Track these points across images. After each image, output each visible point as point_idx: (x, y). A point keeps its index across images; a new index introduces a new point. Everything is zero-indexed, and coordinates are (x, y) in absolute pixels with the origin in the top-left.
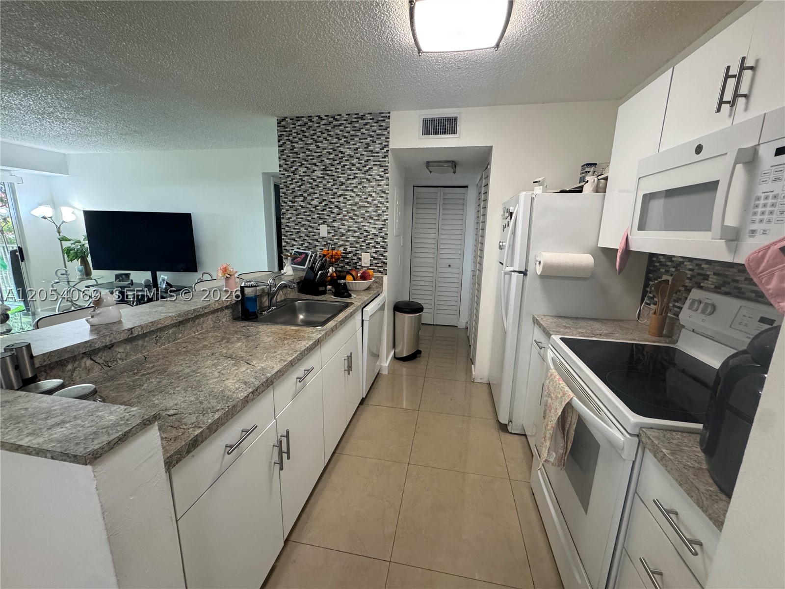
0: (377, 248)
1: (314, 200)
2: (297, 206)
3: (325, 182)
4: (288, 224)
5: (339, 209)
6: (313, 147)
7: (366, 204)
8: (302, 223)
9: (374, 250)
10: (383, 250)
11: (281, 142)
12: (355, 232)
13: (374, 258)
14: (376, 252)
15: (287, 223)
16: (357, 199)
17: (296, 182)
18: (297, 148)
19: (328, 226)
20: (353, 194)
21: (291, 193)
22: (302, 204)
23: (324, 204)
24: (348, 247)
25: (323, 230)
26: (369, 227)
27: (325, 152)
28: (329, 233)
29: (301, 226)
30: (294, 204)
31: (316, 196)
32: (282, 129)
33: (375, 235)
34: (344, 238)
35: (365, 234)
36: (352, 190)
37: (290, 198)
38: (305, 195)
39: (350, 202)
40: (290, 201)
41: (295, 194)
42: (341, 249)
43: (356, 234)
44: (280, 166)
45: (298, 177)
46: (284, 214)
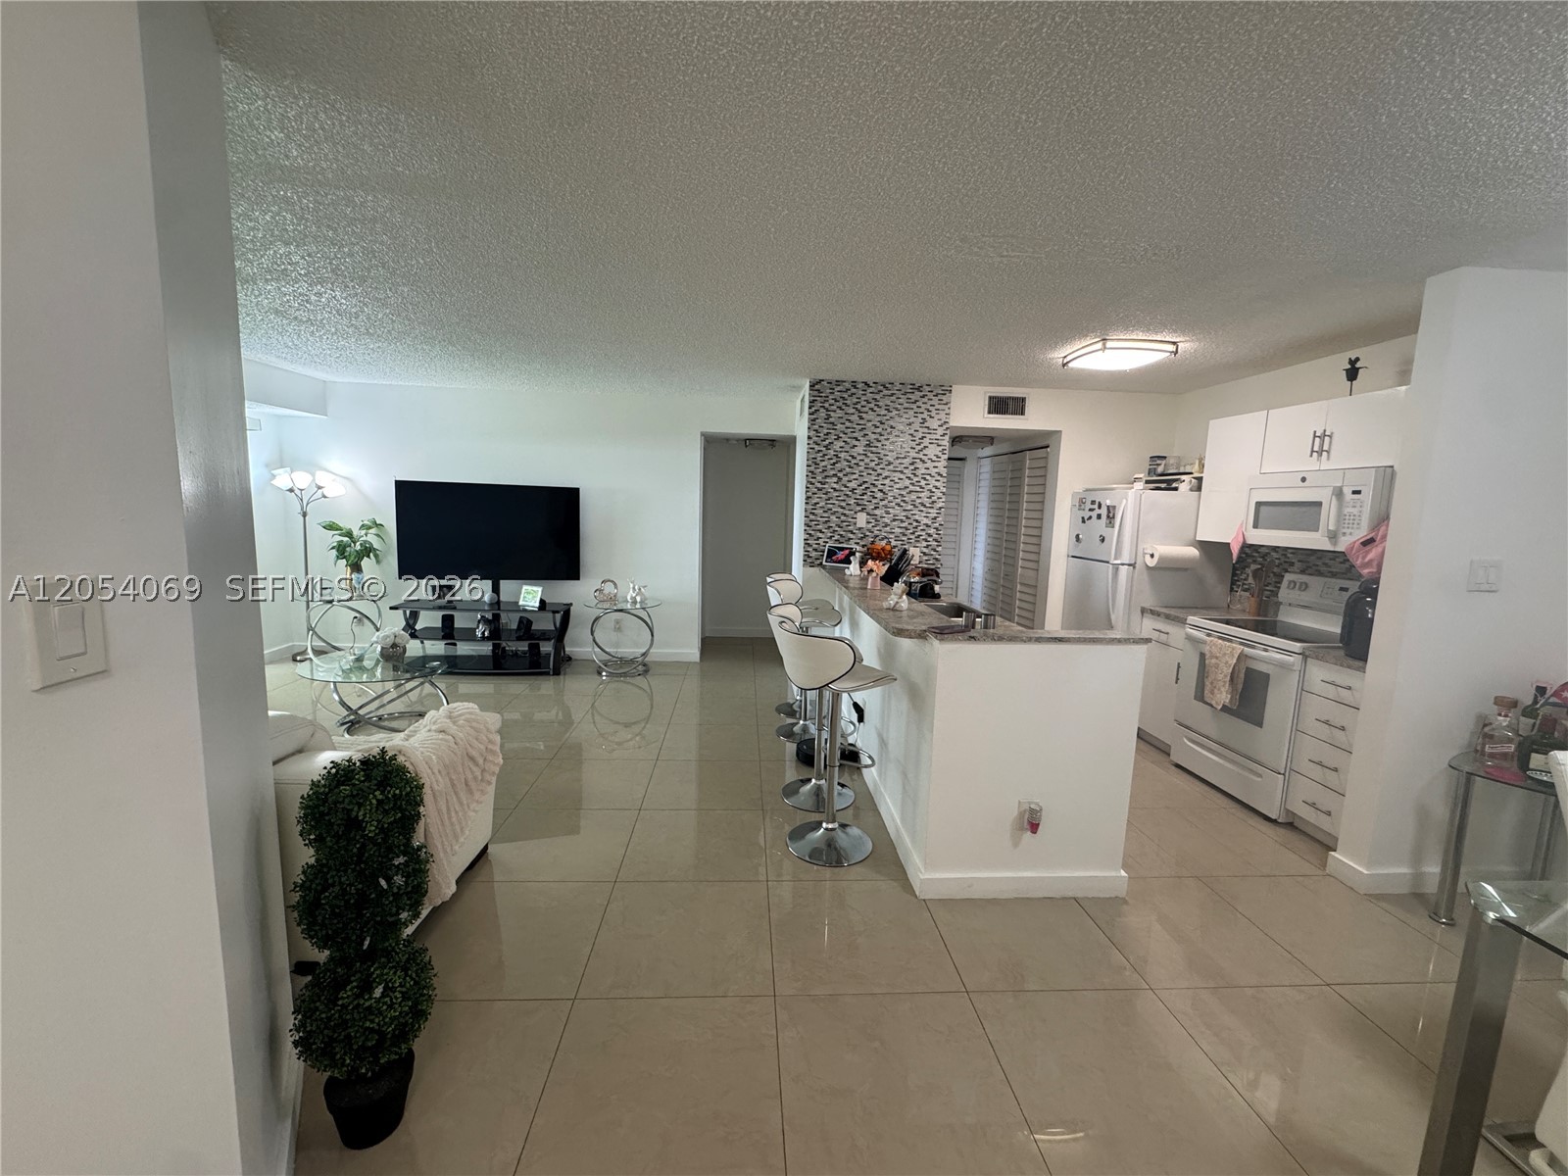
1: (851, 481)
2: (828, 488)
3: (867, 460)
4: (814, 511)
5: (884, 493)
6: (855, 418)
7: (918, 489)
8: (833, 510)
9: (925, 544)
10: (936, 544)
11: (813, 409)
12: (902, 521)
13: (925, 554)
14: (927, 547)
15: (813, 509)
16: (907, 482)
17: (829, 459)
18: (834, 417)
19: (868, 514)
20: (902, 476)
21: (820, 472)
22: (835, 486)
23: (864, 487)
24: (892, 540)
25: (862, 520)
26: (920, 516)
27: (870, 424)
28: (868, 523)
29: (831, 514)
31: (855, 476)
32: (816, 393)
33: (927, 526)
34: (888, 529)
35: (915, 524)
36: (901, 472)
37: (819, 478)
38: (840, 475)
39: (897, 486)
41: (826, 474)
42: (883, 543)
43: (904, 525)
44: (809, 438)
45: (832, 452)
46: (808, 498)
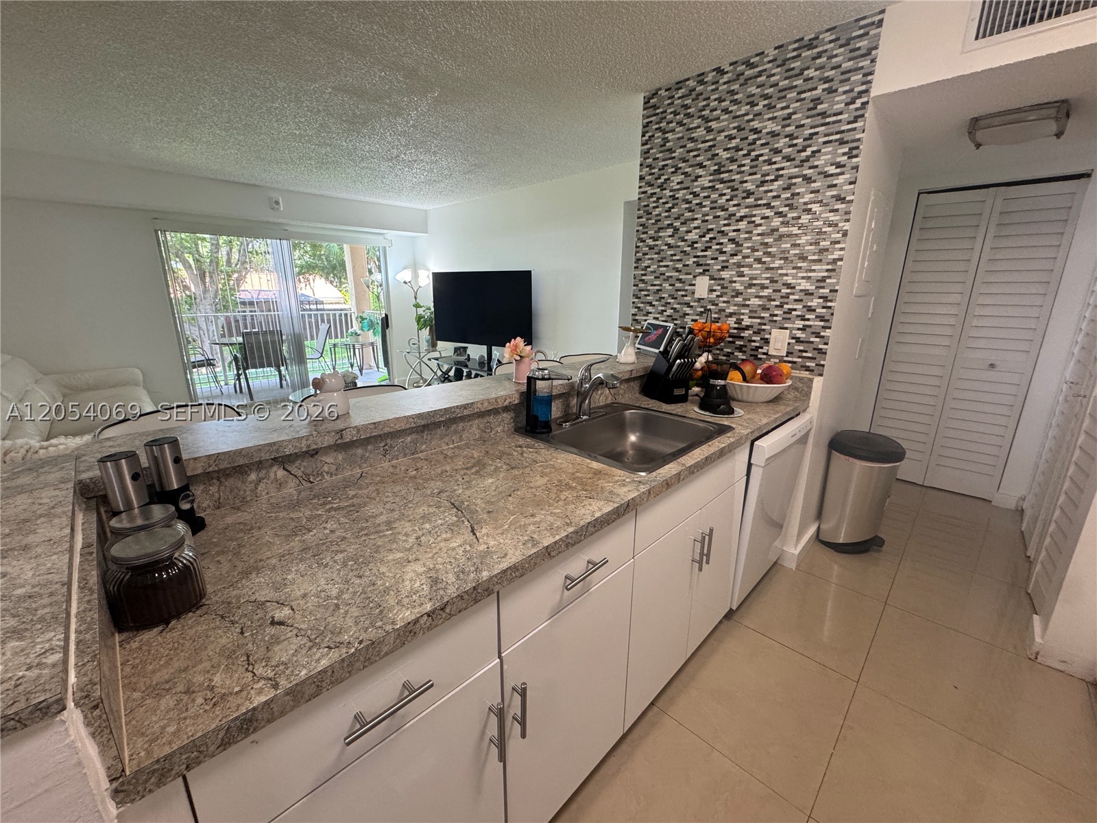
0: (808, 320)
1: (691, 232)
2: (661, 245)
3: (714, 196)
4: (643, 278)
5: (738, 244)
6: (701, 132)
7: (795, 230)
8: (667, 274)
9: (800, 324)
10: (822, 323)
11: (647, 136)
12: (763, 287)
13: (798, 340)
14: (803, 329)
15: (643, 275)
16: (776, 222)
17: (664, 203)
18: (673, 140)
19: (712, 278)
20: (768, 213)
21: (653, 224)
22: (670, 241)
23: (708, 237)
24: (745, 318)
25: (702, 286)
26: (795, 277)
27: (721, 137)
28: (712, 291)
29: (664, 280)
30: (657, 243)
31: (696, 224)
32: (651, 111)
33: (808, 293)
34: (739, 299)
35: (785, 291)
36: (768, 206)
37: (651, 232)
38: (677, 224)
39: (760, 230)
40: (650, 238)
41: (660, 225)
42: (732, 321)
43: (766, 293)
44: (642, 178)
45: (668, 193)
46: (638, 260)
